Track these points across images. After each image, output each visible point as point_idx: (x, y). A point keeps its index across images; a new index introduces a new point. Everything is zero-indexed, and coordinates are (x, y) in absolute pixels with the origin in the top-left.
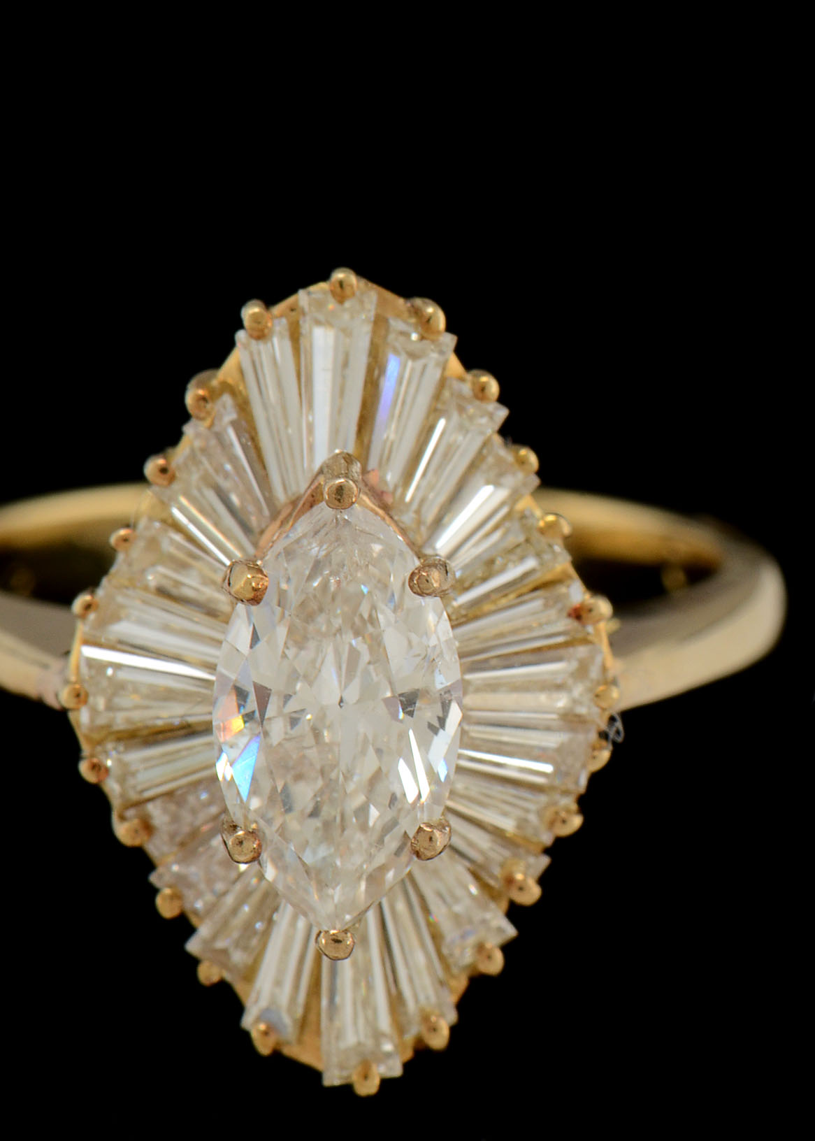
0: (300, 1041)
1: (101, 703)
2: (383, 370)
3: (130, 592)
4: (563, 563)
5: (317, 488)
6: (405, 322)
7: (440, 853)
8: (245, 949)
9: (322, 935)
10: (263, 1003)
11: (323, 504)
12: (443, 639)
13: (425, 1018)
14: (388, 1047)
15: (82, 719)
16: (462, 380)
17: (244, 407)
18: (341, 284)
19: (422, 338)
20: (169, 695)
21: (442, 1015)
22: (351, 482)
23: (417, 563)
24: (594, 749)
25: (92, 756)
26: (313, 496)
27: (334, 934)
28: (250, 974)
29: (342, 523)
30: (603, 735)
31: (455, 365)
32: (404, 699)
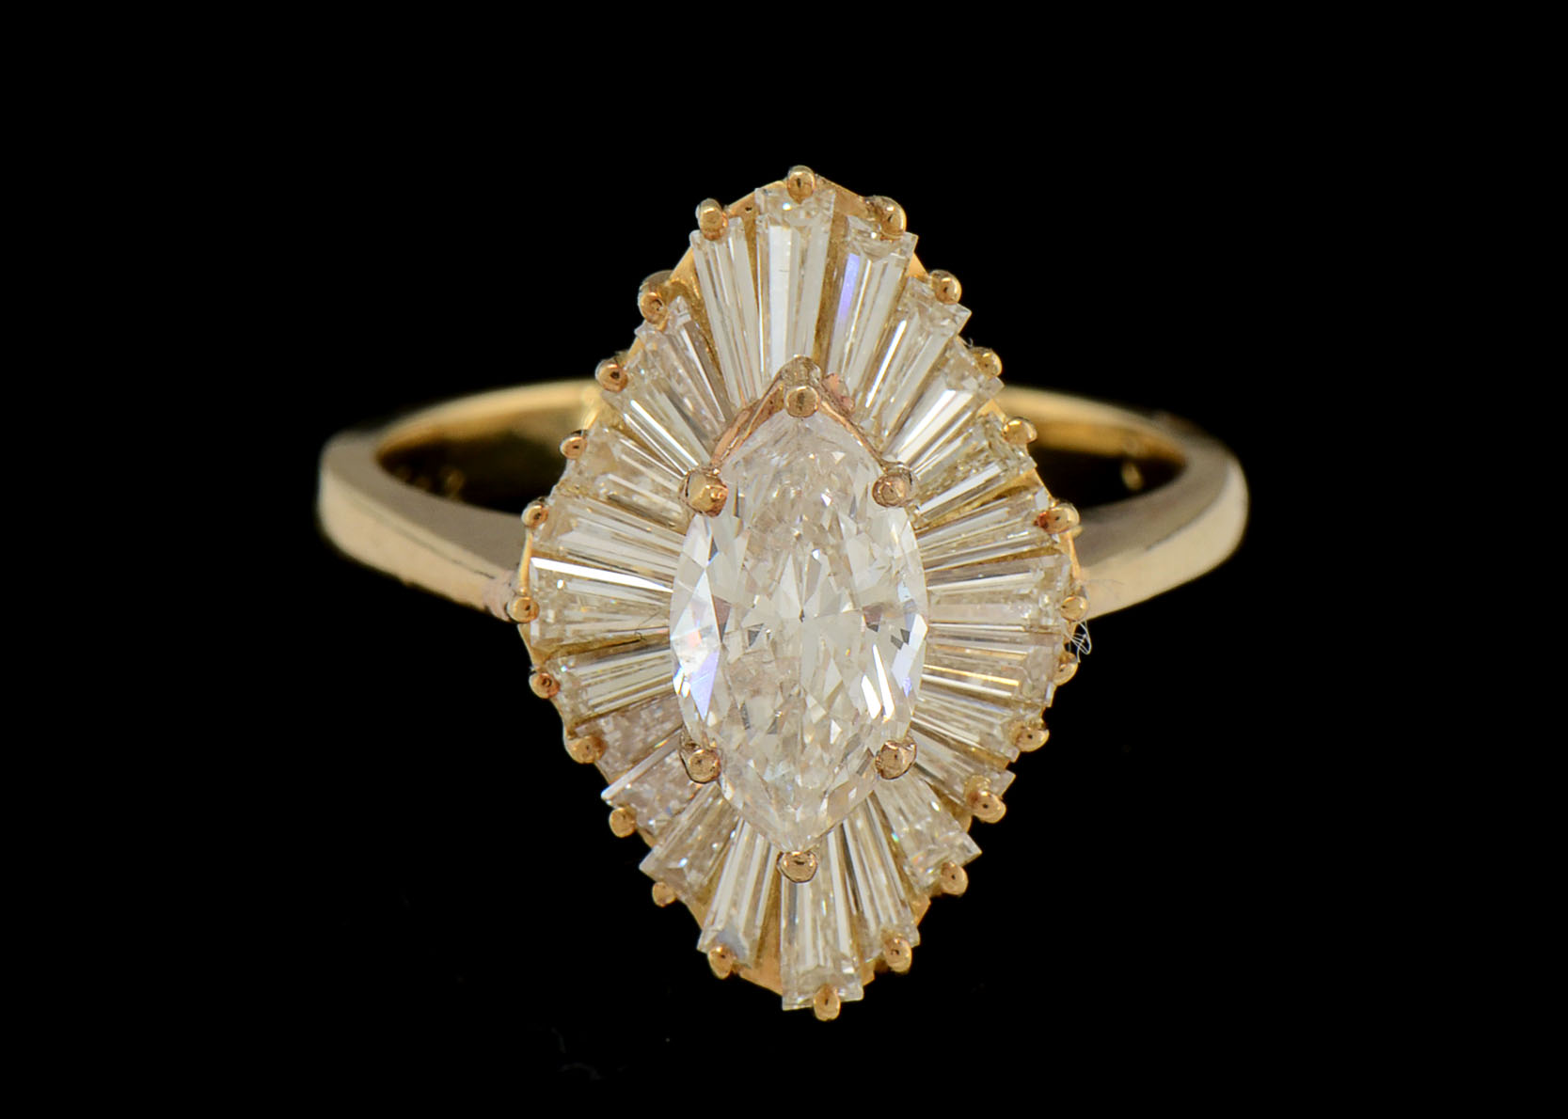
0: (758, 964)
1: (551, 615)
2: (842, 274)
3: (580, 501)
4: (1028, 469)
5: (775, 394)
6: (865, 221)
7: (905, 772)
8: (701, 870)
9: (784, 857)
10: (719, 927)
11: (784, 412)
12: (907, 551)
13: (888, 941)
14: (850, 970)
15: (532, 633)
16: (923, 280)
17: (698, 308)
18: (799, 181)
19: (883, 238)
20: (623, 608)
21: (905, 938)
22: (813, 389)
23: (881, 472)
24: (1061, 662)
25: (542, 670)
26: (771, 403)
27: (796, 856)
28: (706, 895)
29: (803, 431)
30: (1071, 648)
31: (916, 265)
32: (867, 613)
